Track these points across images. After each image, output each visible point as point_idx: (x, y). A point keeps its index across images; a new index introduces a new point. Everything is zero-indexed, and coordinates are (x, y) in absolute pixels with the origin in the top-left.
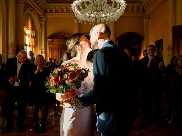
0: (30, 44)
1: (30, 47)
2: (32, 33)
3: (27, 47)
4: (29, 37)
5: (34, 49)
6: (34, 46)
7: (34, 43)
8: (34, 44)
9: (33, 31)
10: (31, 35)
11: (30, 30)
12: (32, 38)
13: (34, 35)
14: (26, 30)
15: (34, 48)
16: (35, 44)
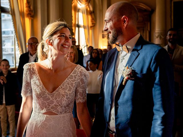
0: (85, 25)
1: (84, 28)
2: (88, 7)
3: (80, 29)
4: (83, 13)
5: (91, 31)
6: (91, 27)
7: (92, 21)
8: (90, 24)
9: (90, 4)
10: (87, 10)
11: (85, 3)
12: (87, 14)
13: (92, 9)
14: (78, 3)
15: (91, 29)
16: (92, 24)
